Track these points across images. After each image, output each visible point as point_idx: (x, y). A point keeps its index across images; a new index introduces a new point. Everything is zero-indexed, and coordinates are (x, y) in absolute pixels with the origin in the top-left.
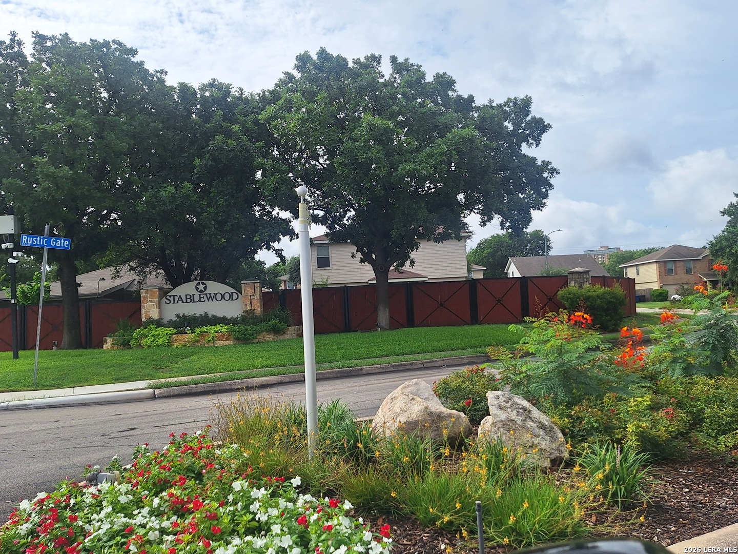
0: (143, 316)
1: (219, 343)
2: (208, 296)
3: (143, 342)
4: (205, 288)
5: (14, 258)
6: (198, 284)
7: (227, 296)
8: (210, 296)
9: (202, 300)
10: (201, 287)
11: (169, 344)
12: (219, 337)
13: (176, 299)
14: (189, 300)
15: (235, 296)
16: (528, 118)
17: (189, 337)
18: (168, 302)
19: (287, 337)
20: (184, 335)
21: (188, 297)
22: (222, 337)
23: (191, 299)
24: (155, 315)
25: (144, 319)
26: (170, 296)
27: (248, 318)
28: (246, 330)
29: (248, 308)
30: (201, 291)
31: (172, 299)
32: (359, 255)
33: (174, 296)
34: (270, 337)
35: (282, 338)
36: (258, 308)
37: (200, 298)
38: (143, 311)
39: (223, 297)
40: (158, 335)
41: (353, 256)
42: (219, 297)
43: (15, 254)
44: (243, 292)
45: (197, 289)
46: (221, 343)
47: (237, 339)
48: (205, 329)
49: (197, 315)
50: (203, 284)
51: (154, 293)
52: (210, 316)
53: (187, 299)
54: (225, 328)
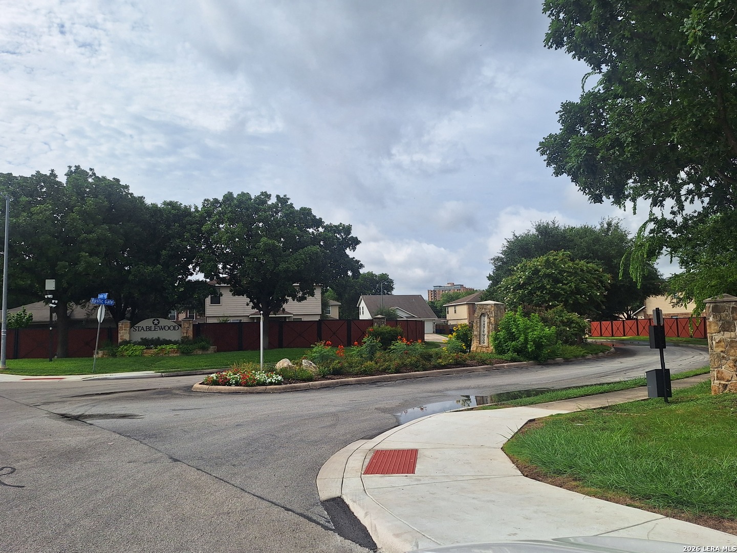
0: (119, 338)
1: (171, 355)
2: (160, 327)
3: (125, 353)
4: (159, 323)
5: (53, 304)
6: (154, 320)
7: (172, 328)
8: (161, 328)
9: (156, 329)
10: (156, 322)
11: (142, 355)
12: (171, 351)
13: (140, 328)
14: (148, 330)
15: (177, 328)
16: (350, 236)
17: (154, 351)
18: (135, 330)
19: (209, 352)
20: (151, 350)
21: (148, 328)
22: (174, 352)
23: (149, 329)
24: (127, 337)
25: (120, 341)
26: (136, 327)
27: (185, 341)
28: (188, 348)
29: (185, 335)
30: (156, 324)
31: (137, 328)
32: (251, 304)
33: (139, 327)
34: (200, 352)
35: (206, 352)
36: (191, 334)
37: (155, 328)
38: (119, 335)
39: (169, 328)
40: (136, 349)
41: (248, 305)
42: (167, 328)
43: (53, 301)
44: (182, 326)
45: (153, 323)
46: (173, 354)
47: (183, 353)
48: (163, 347)
49: (154, 339)
50: (157, 320)
51: (127, 325)
52: (161, 339)
53: (147, 329)
54: (175, 346)
